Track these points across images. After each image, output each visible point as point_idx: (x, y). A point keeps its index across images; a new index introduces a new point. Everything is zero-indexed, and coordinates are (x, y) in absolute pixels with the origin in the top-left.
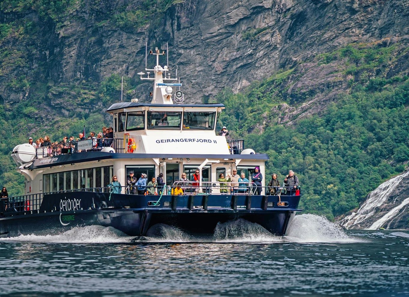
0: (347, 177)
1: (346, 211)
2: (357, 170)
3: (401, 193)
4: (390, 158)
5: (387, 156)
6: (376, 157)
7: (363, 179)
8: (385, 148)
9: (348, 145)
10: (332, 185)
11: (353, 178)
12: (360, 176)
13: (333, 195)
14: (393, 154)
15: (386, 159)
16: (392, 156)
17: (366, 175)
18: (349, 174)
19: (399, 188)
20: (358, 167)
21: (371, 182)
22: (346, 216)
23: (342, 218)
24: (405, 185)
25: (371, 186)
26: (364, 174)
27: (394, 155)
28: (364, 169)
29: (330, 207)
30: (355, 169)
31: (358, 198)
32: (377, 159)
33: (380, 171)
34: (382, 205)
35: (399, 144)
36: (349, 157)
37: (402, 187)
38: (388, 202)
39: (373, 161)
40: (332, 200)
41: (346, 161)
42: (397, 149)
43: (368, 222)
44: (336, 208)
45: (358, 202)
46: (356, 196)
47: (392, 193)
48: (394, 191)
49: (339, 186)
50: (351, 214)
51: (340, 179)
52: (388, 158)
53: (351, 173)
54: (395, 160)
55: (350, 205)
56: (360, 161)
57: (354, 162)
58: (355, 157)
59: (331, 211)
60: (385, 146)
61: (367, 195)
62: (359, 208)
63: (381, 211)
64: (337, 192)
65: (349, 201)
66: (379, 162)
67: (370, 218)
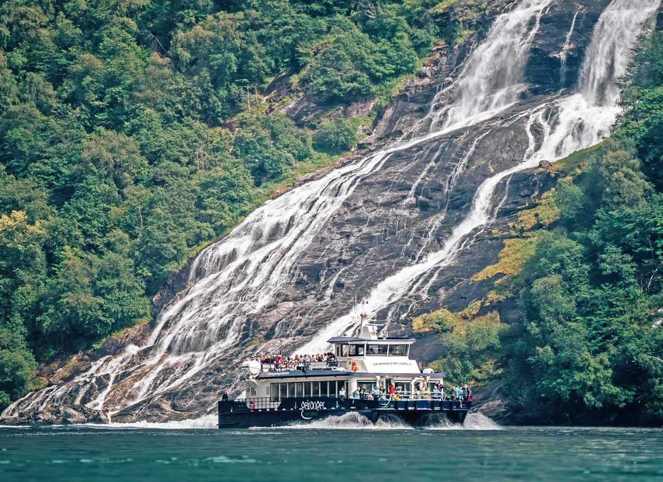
0: (90, 178)
1: (96, 338)
2: (132, 143)
3: (359, 250)
4: (281, 86)
5: (270, 80)
6: (216, 83)
7: (162, 183)
8: (261, 39)
9: (75, 21)
10: (19, 215)
11: (118, 182)
12: (148, 171)
13: (25, 261)
14: (296, 66)
15: (263, 92)
16: (295, 79)
17: (176, 167)
18: (95, 161)
19: (347, 229)
20: (134, 131)
21: (207, 202)
22: (94, 359)
23: (77, 372)
24: (372, 216)
25: (208, 219)
26: (165, 163)
27: (303, 73)
28: (165, 136)
29: (18, 319)
30: (122, 137)
31: (147, 273)
32: (223, 93)
33: (244, 148)
34: (271, 307)
35: (323, 23)
36: (88, 79)
37: (359, 221)
38: (298, 293)
39: (204, 99)
40: (23, 283)
41: (73, 100)
42: (316, 44)
43: (208, 390)
44: (46, 322)
45: (149, 293)
46: (137, 265)
47: (313, 252)
48: (320, 240)
49: (53, 220)
50: (119, 349)
51: (50, 185)
52: (272, 87)
53: (107, 156)
54: (308, 98)
55: (115, 308)
56: (146, 100)
57: (114, 103)
58: (118, 84)
59: (20, 339)
60: (263, 31)
61: (191, 260)
62: (152, 325)
63: (268, 337)
64: (47, 248)
65: (109, 290)
66: (233, 104)
67: (219, 370)
